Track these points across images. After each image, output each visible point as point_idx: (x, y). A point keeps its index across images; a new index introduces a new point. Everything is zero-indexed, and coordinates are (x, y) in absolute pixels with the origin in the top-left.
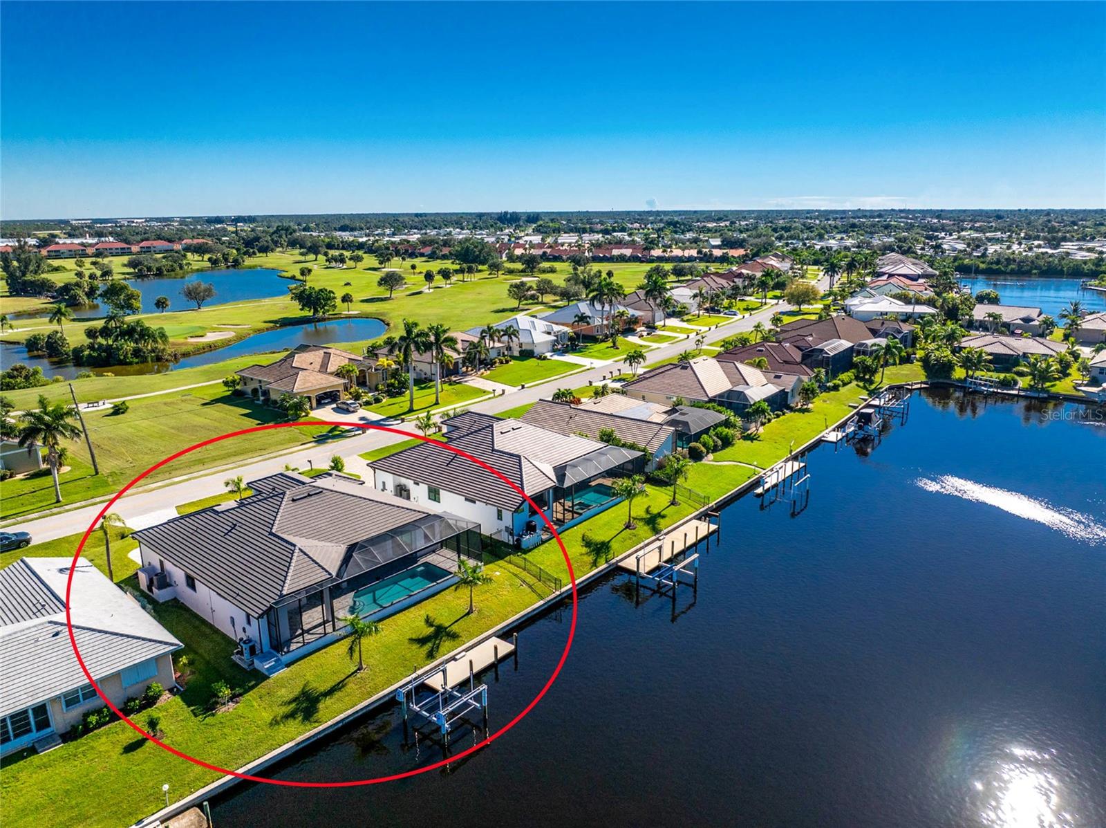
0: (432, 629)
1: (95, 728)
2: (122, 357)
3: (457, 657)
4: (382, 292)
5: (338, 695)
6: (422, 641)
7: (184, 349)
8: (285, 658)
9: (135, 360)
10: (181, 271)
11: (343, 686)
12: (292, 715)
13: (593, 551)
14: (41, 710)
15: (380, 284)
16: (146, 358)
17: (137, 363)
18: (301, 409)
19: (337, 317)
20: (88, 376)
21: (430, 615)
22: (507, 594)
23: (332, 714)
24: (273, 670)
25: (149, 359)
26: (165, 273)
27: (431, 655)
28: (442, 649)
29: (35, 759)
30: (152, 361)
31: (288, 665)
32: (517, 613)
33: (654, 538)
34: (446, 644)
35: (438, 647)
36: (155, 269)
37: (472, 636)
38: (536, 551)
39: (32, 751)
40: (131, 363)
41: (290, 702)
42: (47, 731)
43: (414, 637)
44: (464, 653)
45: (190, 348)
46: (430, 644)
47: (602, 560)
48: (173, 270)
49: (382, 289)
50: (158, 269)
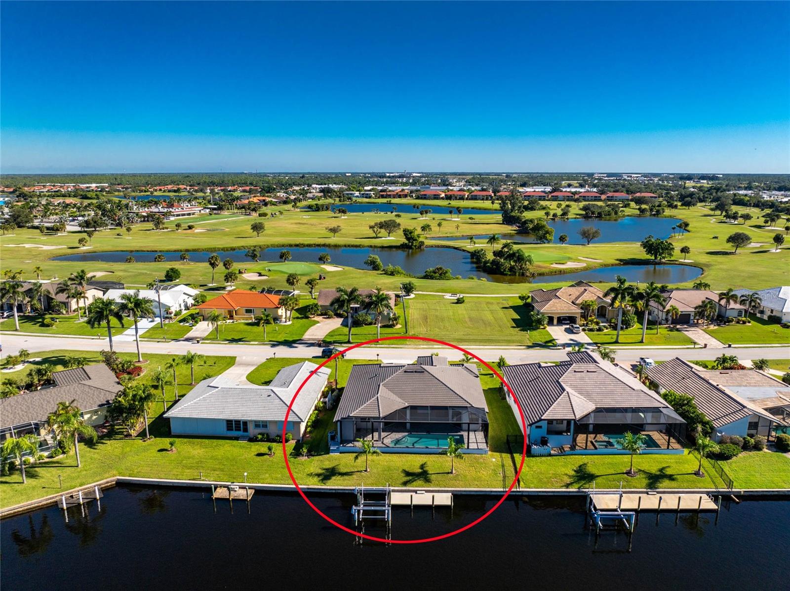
0: (421, 471)
1: (259, 441)
2: (502, 270)
3: (418, 492)
4: (729, 247)
5: (346, 477)
6: (408, 474)
7: (543, 270)
8: (342, 448)
9: (509, 273)
10: (615, 216)
11: (351, 475)
12: (318, 475)
13: (577, 476)
14: (245, 423)
15: (729, 241)
16: (515, 273)
17: (510, 275)
18: (540, 324)
19: (673, 263)
20: (473, 279)
21: (428, 463)
22: (484, 474)
23: (335, 484)
24: (334, 451)
25: (517, 274)
26: (603, 216)
27: (405, 484)
28: (414, 483)
29: (235, 442)
30: (519, 275)
31: (340, 453)
32: (478, 487)
33: (645, 490)
34: (420, 482)
35: (413, 482)
36: (596, 213)
37: (438, 486)
38: (538, 458)
39: (237, 439)
40: (506, 275)
41: (324, 469)
42: (245, 434)
43: (407, 470)
44: (424, 492)
45: (547, 270)
46: (410, 478)
47: (577, 486)
48: (609, 215)
49: (730, 244)
50: (599, 213)
